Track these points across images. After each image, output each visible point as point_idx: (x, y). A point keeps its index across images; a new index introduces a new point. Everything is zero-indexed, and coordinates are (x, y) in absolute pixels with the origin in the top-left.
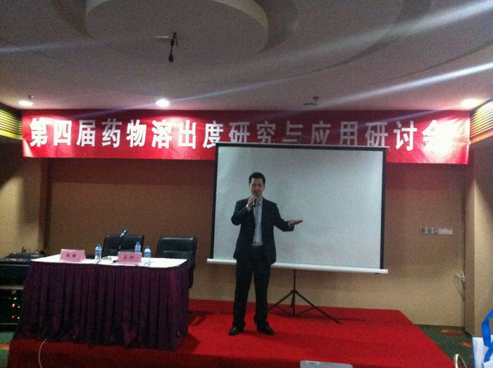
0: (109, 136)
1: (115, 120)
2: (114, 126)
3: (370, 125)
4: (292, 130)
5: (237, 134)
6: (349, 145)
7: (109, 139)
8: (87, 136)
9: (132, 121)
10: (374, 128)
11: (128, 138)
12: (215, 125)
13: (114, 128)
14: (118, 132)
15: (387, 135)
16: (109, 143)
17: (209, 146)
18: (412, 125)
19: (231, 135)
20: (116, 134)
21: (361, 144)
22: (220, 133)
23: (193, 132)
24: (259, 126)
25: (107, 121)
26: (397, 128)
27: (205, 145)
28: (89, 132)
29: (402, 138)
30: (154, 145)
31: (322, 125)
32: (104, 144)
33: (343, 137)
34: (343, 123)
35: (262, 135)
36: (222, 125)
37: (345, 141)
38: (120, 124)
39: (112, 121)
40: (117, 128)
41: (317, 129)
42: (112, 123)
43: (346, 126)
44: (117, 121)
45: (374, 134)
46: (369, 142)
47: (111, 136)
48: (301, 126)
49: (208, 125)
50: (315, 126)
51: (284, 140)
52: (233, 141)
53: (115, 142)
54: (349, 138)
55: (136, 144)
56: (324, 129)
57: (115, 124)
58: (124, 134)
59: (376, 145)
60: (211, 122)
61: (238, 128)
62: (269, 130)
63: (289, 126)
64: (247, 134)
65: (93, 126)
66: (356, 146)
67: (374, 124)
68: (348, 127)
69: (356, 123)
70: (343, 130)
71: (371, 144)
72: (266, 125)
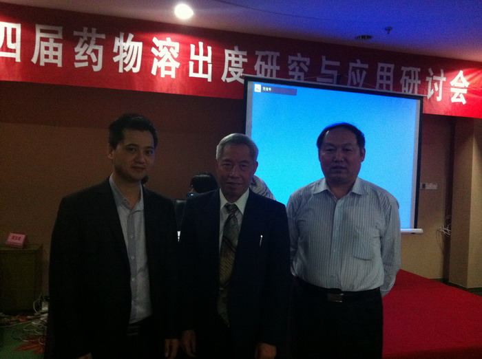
0: (85, 54)
1: (94, 30)
2: (94, 39)
3: (405, 69)
4: (328, 67)
5: (264, 66)
6: (385, 90)
7: (86, 58)
8: (48, 51)
9: (122, 35)
10: (409, 74)
11: (116, 59)
12: (236, 51)
13: (93, 42)
14: (100, 49)
15: (419, 82)
16: (86, 64)
17: (229, 80)
18: (442, 74)
19: (257, 67)
20: (96, 52)
21: (395, 91)
22: (243, 63)
23: (209, 59)
24: (291, 58)
25: (82, 31)
26: (429, 75)
28: (51, 44)
29: (433, 87)
30: (154, 72)
31: (359, 64)
32: (77, 65)
33: (379, 81)
34: (380, 65)
35: (294, 70)
36: (245, 53)
38: (103, 37)
39: (90, 31)
40: (98, 42)
41: (354, 69)
42: (90, 35)
43: (382, 69)
44: (98, 32)
45: (408, 81)
47: (87, 55)
50: (352, 65)
51: (318, 79)
52: (259, 75)
53: (96, 64)
54: (385, 82)
55: (127, 69)
56: (362, 70)
57: (94, 36)
60: (233, 49)
61: (265, 59)
62: (302, 65)
63: (325, 62)
64: (276, 68)
65: (59, 36)
66: (391, 91)
67: (408, 69)
68: (385, 70)
69: (392, 66)
70: (379, 73)
71: (405, 90)
72: (299, 58)
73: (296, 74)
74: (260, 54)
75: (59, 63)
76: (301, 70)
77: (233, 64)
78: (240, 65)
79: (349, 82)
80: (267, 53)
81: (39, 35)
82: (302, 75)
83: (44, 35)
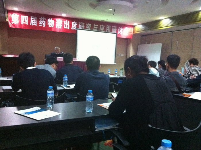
0: (41, 23)
1: (43, 18)
3: (113, 27)
4: (95, 26)
5: (81, 26)
6: (108, 32)
7: (42, 24)
8: (33, 22)
9: (49, 19)
10: (114, 28)
11: (48, 24)
12: (74, 23)
13: (43, 20)
14: (45, 22)
15: (116, 30)
16: (42, 25)
17: (73, 29)
18: (122, 28)
19: (79, 26)
20: (44, 22)
21: (111, 32)
22: (76, 25)
23: (69, 24)
24: (87, 24)
26: (119, 28)
27: (72, 29)
29: (120, 31)
30: (56, 27)
32: (40, 25)
34: (107, 26)
36: (77, 23)
39: (42, 18)
41: (101, 27)
44: (44, 18)
45: (114, 30)
46: (113, 31)
47: (42, 23)
48: (97, 26)
49: (73, 23)
51: (93, 29)
52: (80, 28)
53: (44, 25)
54: (108, 30)
55: (51, 26)
56: (103, 27)
58: (47, 23)
59: (114, 33)
60: (74, 22)
61: (81, 24)
62: (89, 26)
64: (84, 26)
65: (36, 19)
67: (114, 27)
69: (110, 26)
70: (107, 28)
71: (113, 32)
72: (89, 24)
73: (88, 28)
75: (36, 25)
77: (74, 25)
79: (100, 30)
81: (31, 19)
83: (33, 19)
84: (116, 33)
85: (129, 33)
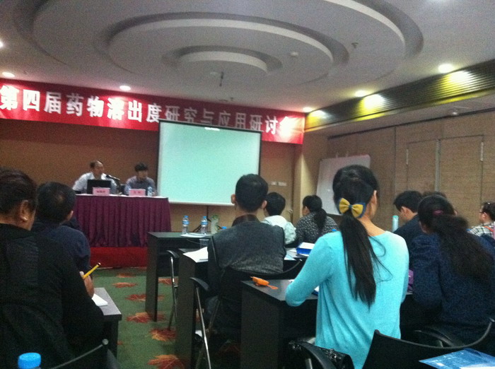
0: (72, 107)
1: (77, 94)
2: (77, 99)
3: (252, 116)
4: (207, 115)
5: (171, 114)
6: (240, 128)
7: (73, 109)
8: (53, 105)
9: (92, 97)
10: (255, 119)
11: (89, 109)
12: (155, 106)
13: (77, 101)
14: (81, 104)
15: (261, 123)
16: (73, 112)
17: (151, 121)
18: (275, 119)
19: (166, 114)
21: (247, 128)
22: (159, 112)
23: (140, 109)
24: (186, 110)
25: (71, 95)
26: (267, 119)
27: (148, 120)
28: (55, 102)
29: (270, 126)
30: (109, 116)
31: (225, 113)
32: (69, 113)
33: (237, 123)
34: (238, 114)
35: (188, 116)
36: (160, 107)
37: (238, 126)
38: (82, 98)
39: (75, 95)
40: (80, 101)
41: (222, 116)
42: (75, 97)
43: (239, 116)
44: (80, 96)
45: (255, 122)
47: (74, 107)
48: (212, 113)
49: (150, 106)
50: (221, 114)
51: (202, 121)
52: (168, 119)
53: (78, 112)
54: (241, 123)
55: (95, 115)
56: (227, 116)
57: (78, 97)
58: (85, 107)
59: (255, 130)
60: (153, 104)
61: (171, 110)
62: (192, 114)
63: (206, 112)
64: (178, 115)
65: (59, 98)
66: (245, 129)
67: (255, 116)
68: (240, 117)
69: (244, 114)
70: (237, 118)
71: (253, 128)
72: (191, 110)
73: (189, 118)
74: (168, 107)
75: (59, 111)
76: (192, 116)
77: (154, 113)
78: (157, 113)
79: (220, 123)
80: (173, 107)
81: (48, 97)
82: (192, 119)
83: (51, 97)
84: (259, 130)
85: (295, 131)
